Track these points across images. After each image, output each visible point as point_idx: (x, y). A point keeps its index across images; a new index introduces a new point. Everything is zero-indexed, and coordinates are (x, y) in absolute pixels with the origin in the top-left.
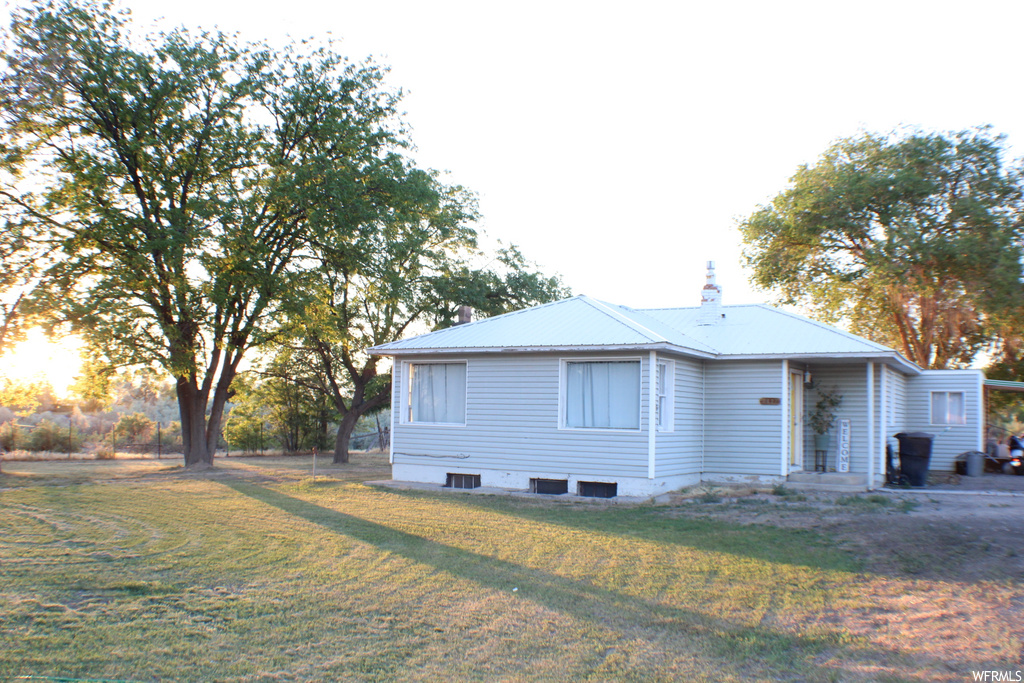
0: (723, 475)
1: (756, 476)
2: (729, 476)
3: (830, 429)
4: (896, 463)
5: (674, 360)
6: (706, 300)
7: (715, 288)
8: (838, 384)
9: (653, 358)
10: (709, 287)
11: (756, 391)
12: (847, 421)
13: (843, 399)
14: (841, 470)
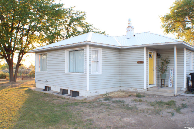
0: (126, 88)
1: (136, 89)
2: (128, 88)
3: (166, 72)
4: (190, 84)
5: (101, 49)
6: (128, 31)
7: (130, 27)
8: (169, 56)
9: (88, 47)
10: (129, 27)
11: (136, 59)
12: (172, 69)
13: (170, 61)
14: (170, 86)
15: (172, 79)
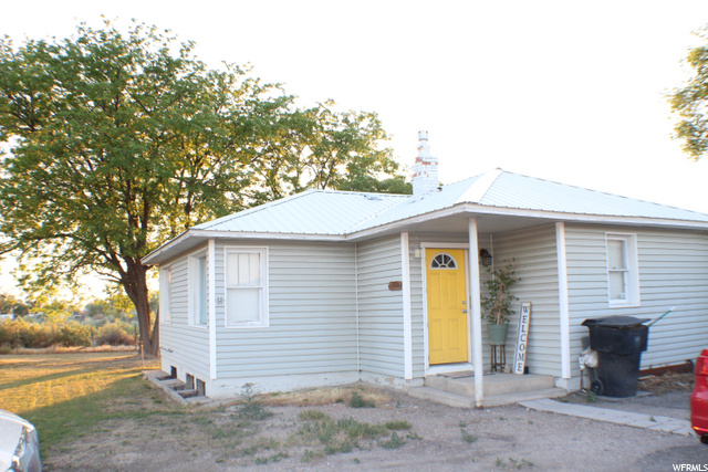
5: (267, 247)
6: (416, 176)
12: (528, 305)
14: (517, 372)
15: (525, 343)
